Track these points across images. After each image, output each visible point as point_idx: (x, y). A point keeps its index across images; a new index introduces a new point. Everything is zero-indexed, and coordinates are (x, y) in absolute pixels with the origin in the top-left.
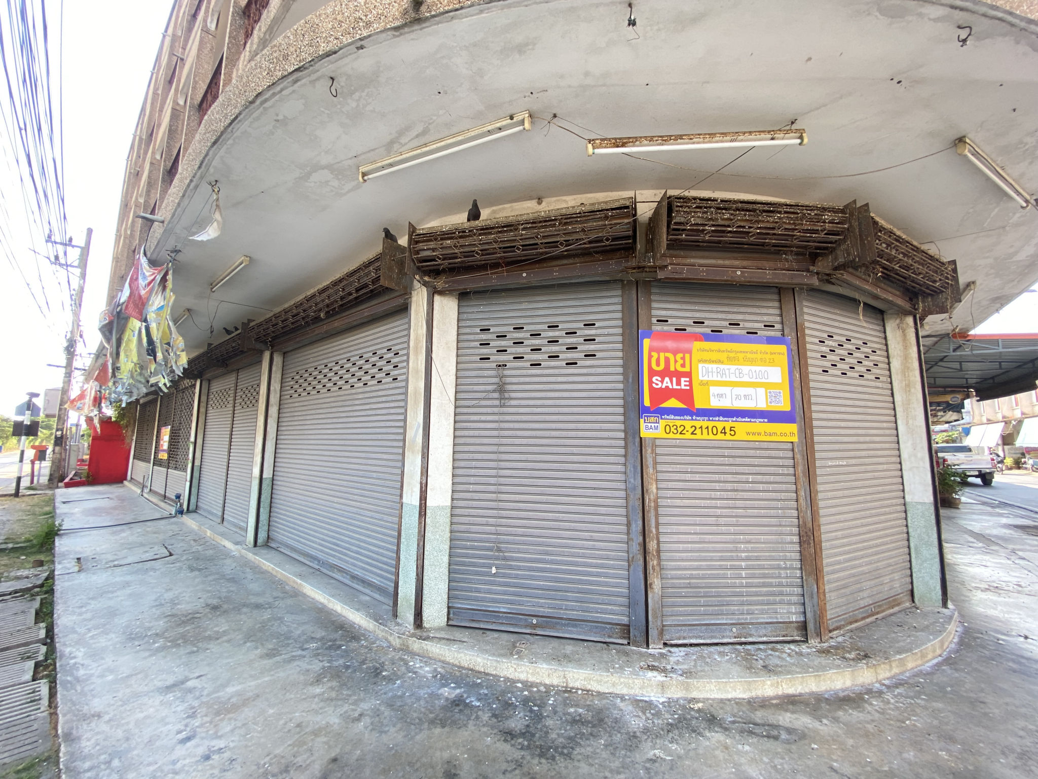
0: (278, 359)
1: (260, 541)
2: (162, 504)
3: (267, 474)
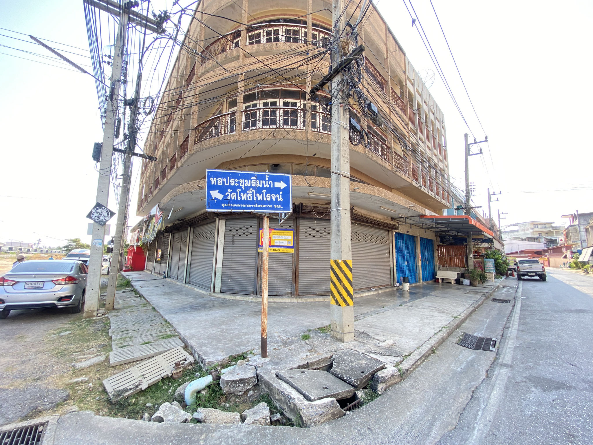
0: (192, 229)
1: (187, 282)
2: (159, 276)
3: (189, 263)
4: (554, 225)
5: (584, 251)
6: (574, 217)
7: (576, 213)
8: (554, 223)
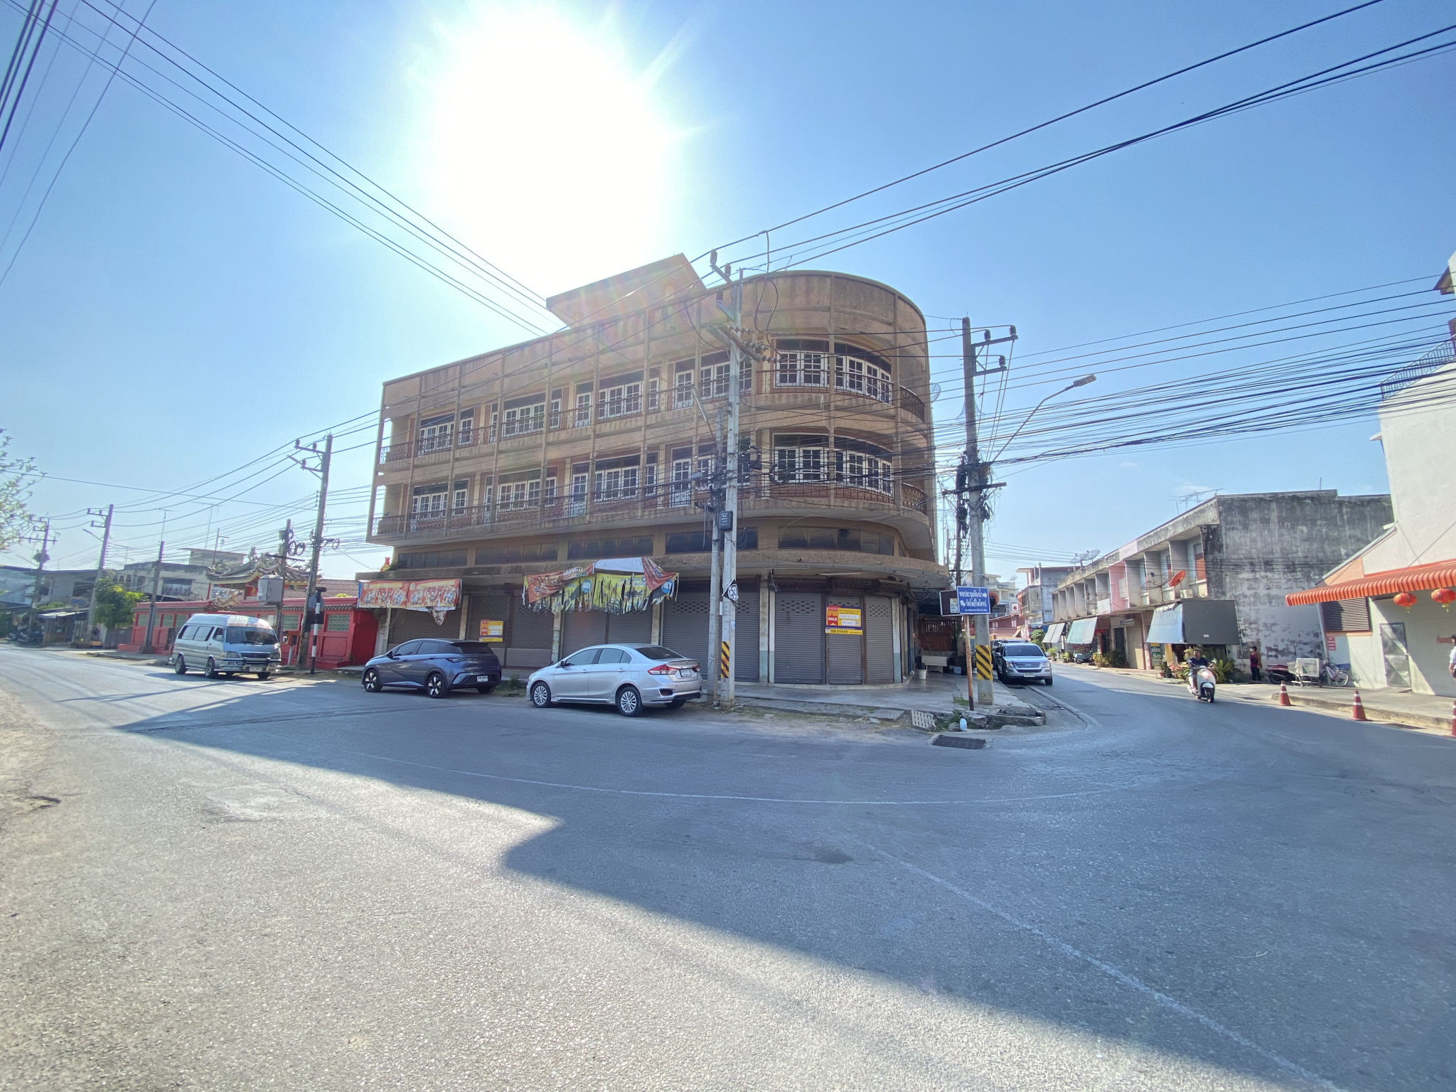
4: (1000, 581)
5: (1051, 628)
6: (1035, 573)
7: (1038, 567)
8: (1000, 576)
